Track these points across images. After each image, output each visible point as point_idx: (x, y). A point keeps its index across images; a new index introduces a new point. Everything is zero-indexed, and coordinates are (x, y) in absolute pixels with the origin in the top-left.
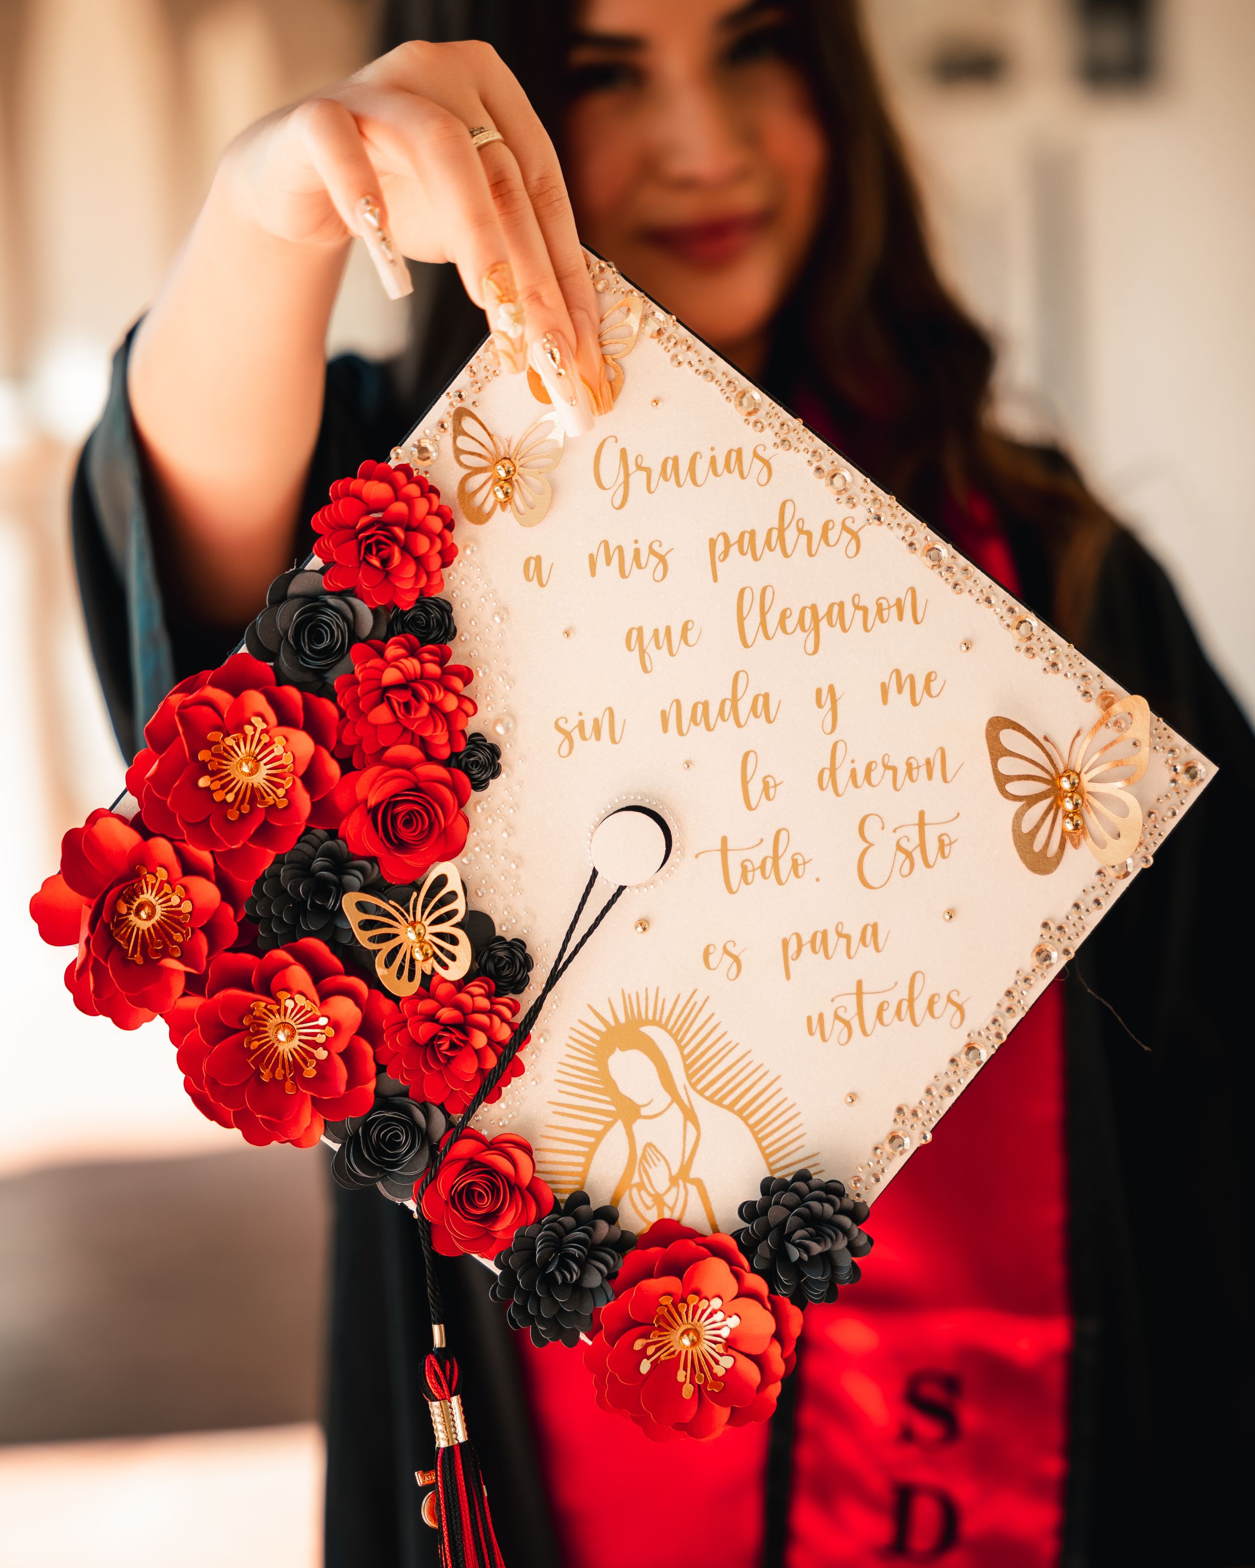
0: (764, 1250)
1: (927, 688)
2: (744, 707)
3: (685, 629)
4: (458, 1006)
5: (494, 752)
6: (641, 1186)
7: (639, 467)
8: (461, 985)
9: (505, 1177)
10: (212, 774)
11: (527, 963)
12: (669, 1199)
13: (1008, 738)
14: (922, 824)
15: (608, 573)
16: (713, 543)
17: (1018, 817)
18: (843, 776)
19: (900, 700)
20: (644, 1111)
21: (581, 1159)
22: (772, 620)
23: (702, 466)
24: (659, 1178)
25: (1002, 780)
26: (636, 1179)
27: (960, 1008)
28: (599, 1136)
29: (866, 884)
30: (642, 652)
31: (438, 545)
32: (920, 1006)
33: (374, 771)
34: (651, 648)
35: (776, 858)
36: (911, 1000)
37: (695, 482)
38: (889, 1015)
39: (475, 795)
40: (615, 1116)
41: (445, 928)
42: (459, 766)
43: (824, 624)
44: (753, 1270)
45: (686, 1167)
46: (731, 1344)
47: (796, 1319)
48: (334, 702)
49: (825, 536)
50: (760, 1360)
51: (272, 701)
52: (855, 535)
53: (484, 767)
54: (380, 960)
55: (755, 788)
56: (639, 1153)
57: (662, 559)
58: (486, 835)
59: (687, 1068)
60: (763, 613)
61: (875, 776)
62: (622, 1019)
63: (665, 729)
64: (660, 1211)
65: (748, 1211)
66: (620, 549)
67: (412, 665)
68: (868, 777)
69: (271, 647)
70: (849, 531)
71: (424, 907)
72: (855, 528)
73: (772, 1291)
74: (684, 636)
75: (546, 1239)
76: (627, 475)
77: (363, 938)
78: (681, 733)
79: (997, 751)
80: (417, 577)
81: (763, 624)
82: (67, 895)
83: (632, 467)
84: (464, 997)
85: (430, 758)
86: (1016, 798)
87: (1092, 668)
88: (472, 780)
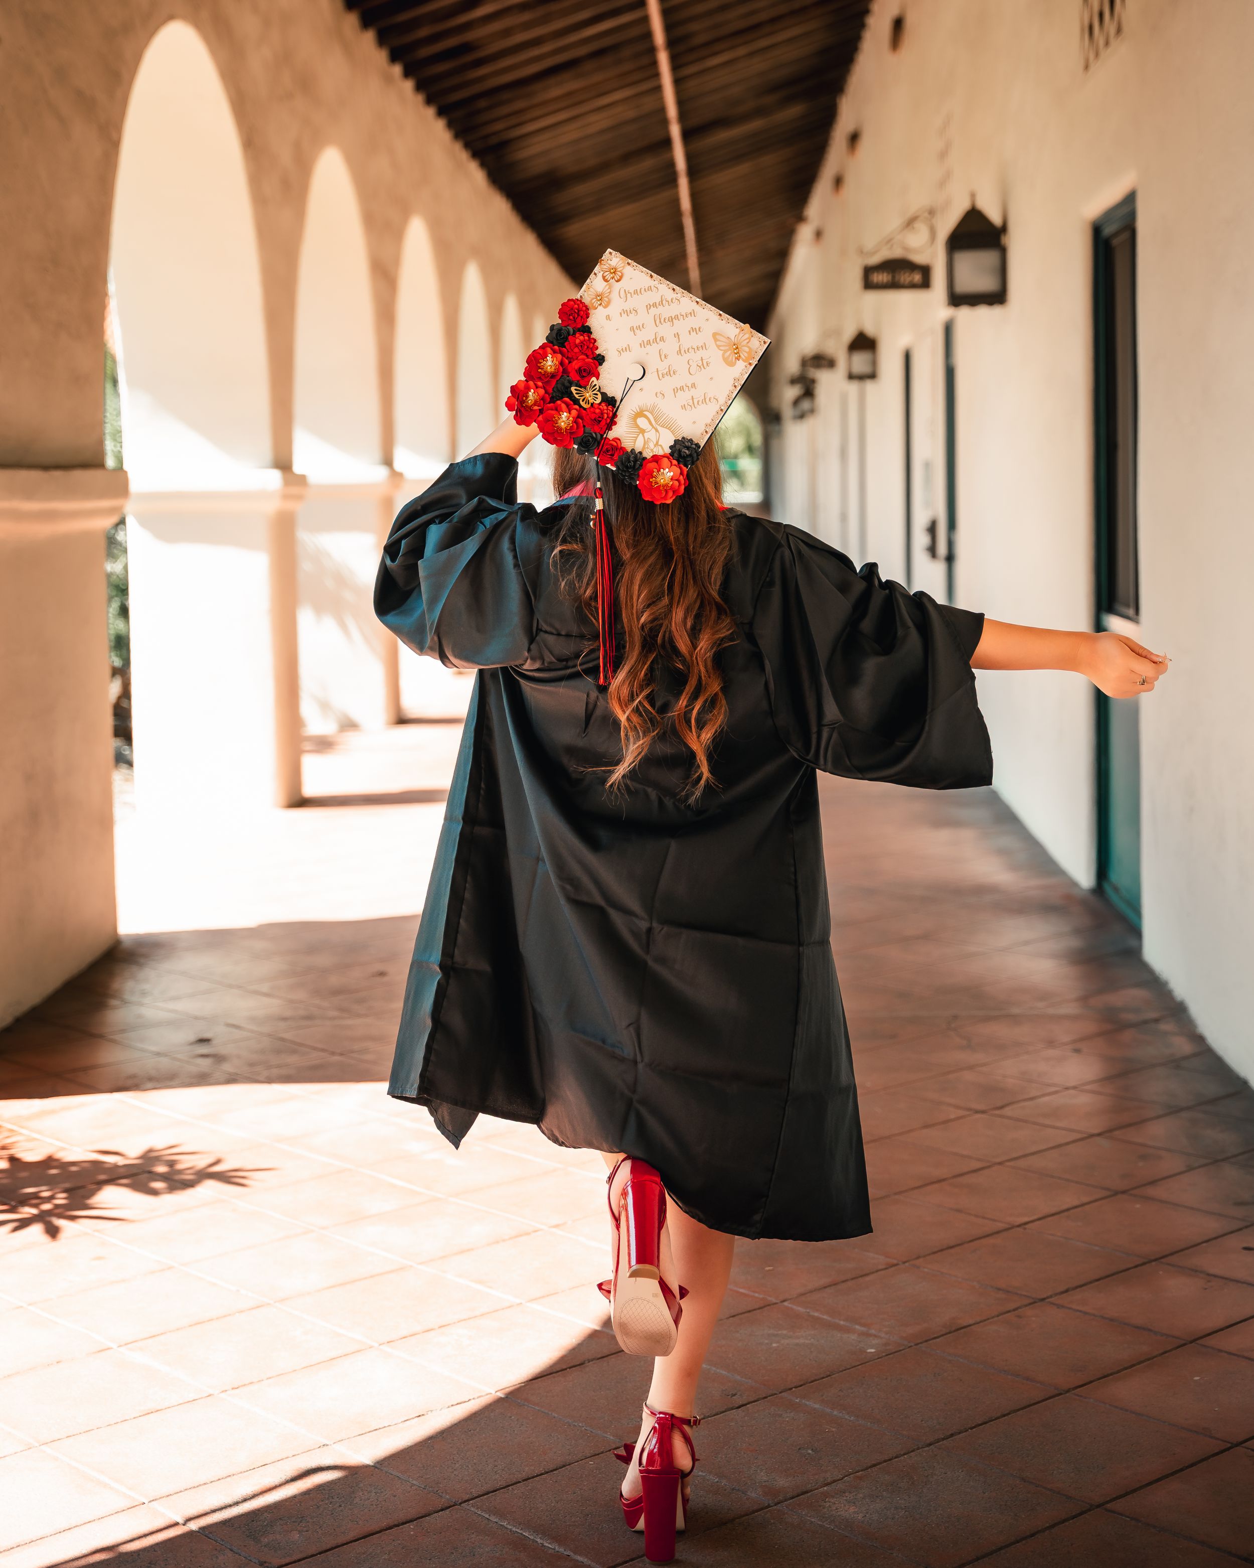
0: (676, 455)
1: (699, 331)
2: (658, 340)
3: (643, 325)
4: (600, 409)
5: (603, 357)
6: (647, 448)
7: (629, 293)
8: (600, 404)
9: (615, 446)
10: (542, 369)
11: (616, 401)
12: (654, 450)
13: (718, 337)
14: (702, 360)
15: (624, 316)
16: (647, 306)
17: (723, 355)
18: (682, 352)
19: (693, 334)
20: (646, 431)
21: (633, 443)
22: (662, 320)
23: (643, 290)
24: (651, 445)
25: (718, 347)
26: (646, 446)
27: (717, 399)
28: (637, 438)
29: (690, 374)
30: (634, 331)
31: (585, 313)
32: (707, 400)
33: (576, 361)
34: (636, 330)
35: (669, 371)
36: (705, 399)
37: (641, 294)
38: (700, 403)
39: (600, 367)
40: (640, 433)
41: (595, 392)
42: (595, 359)
43: (674, 320)
44: (674, 459)
45: (657, 442)
46: (672, 479)
47: (685, 470)
48: (566, 348)
49: (672, 301)
50: (678, 480)
51: (552, 349)
52: (678, 300)
53: (601, 360)
54: (581, 401)
55: (663, 357)
56: (646, 440)
57: (636, 311)
58: (604, 375)
59: (655, 420)
60: (660, 319)
61: (690, 351)
62: (639, 411)
63: (641, 347)
64: (653, 453)
65: (671, 447)
66: (626, 310)
67: (582, 338)
68: (688, 351)
69: (551, 340)
70: (677, 300)
71: (590, 388)
72: (678, 299)
73: (678, 464)
74: (643, 327)
75: (625, 457)
76: (626, 295)
77: (577, 396)
78: (645, 347)
79: (716, 340)
80: (581, 320)
81: (660, 322)
82: (514, 400)
83: (627, 293)
84: (601, 407)
85: (588, 358)
86: (721, 350)
87: (737, 321)
88: (599, 362)
